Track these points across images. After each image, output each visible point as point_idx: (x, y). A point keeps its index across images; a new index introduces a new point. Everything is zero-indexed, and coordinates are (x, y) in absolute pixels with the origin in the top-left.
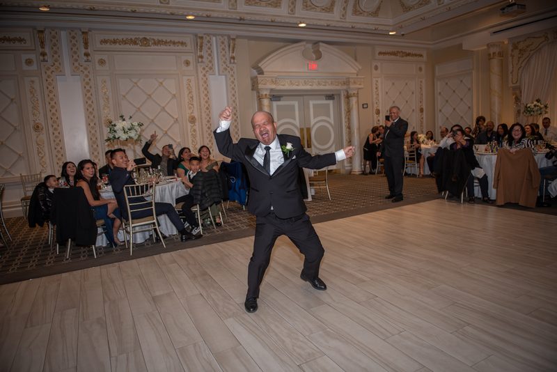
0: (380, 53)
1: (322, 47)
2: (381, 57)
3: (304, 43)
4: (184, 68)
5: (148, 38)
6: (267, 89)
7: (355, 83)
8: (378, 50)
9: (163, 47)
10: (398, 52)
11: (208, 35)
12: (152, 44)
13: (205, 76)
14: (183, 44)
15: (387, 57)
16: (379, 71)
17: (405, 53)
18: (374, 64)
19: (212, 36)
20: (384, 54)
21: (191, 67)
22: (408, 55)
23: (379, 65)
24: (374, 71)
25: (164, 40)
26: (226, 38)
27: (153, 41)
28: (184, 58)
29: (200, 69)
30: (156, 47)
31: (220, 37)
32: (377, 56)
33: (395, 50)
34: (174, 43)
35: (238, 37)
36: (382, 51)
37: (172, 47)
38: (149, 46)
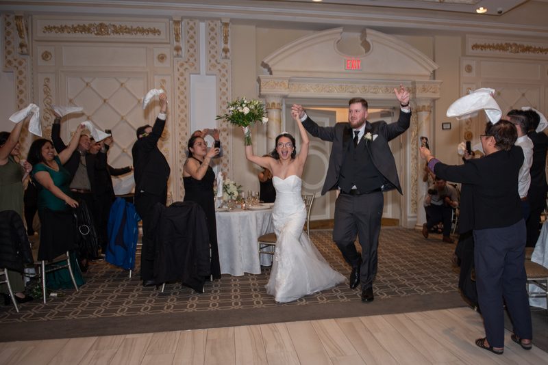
0: (475, 46)
1: (372, 36)
2: (478, 51)
3: (341, 30)
4: (157, 63)
5: (107, 23)
6: (274, 96)
7: (424, 90)
8: (472, 41)
9: (127, 36)
10: (508, 45)
11: (191, 18)
12: (113, 32)
13: (182, 75)
14: (155, 31)
15: (488, 52)
16: (473, 74)
17: (520, 46)
18: (465, 63)
19: (197, 21)
20: (483, 47)
21: (167, 64)
22: (528, 49)
23: (473, 64)
24: (465, 74)
25: (129, 27)
26: (219, 23)
27: (113, 29)
28: (158, 51)
29: (177, 66)
30: (116, 36)
31: (209, 22)
32: (470, 51)
33: (502, 41)
34: (142, 31)
35: (234, 21)
36: (479, 43)
37: (139, 36)
38: (108, 33)
